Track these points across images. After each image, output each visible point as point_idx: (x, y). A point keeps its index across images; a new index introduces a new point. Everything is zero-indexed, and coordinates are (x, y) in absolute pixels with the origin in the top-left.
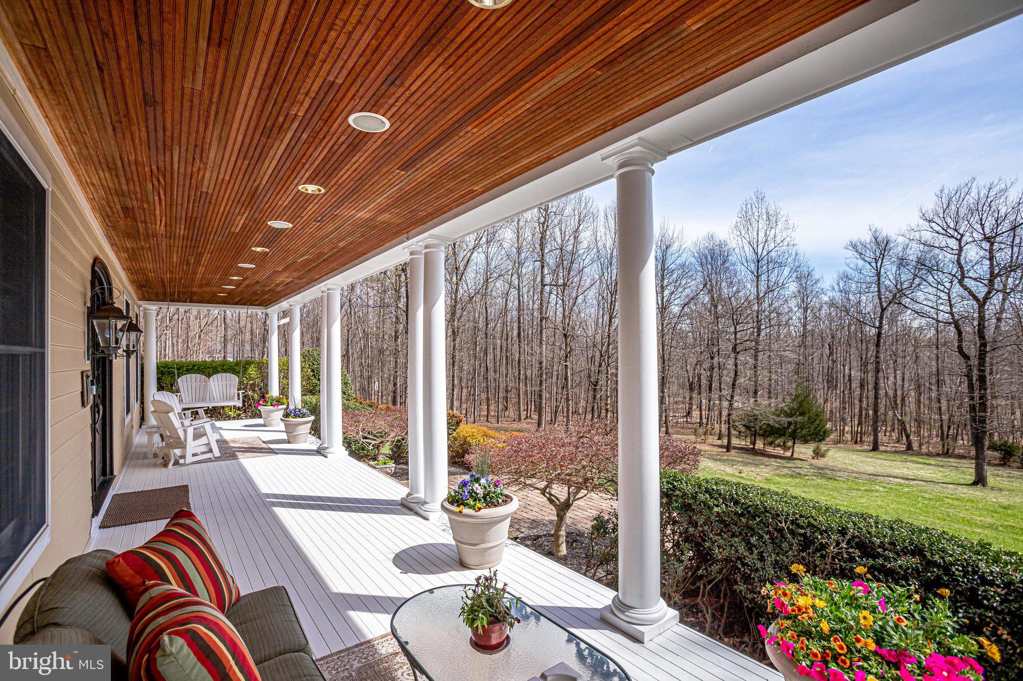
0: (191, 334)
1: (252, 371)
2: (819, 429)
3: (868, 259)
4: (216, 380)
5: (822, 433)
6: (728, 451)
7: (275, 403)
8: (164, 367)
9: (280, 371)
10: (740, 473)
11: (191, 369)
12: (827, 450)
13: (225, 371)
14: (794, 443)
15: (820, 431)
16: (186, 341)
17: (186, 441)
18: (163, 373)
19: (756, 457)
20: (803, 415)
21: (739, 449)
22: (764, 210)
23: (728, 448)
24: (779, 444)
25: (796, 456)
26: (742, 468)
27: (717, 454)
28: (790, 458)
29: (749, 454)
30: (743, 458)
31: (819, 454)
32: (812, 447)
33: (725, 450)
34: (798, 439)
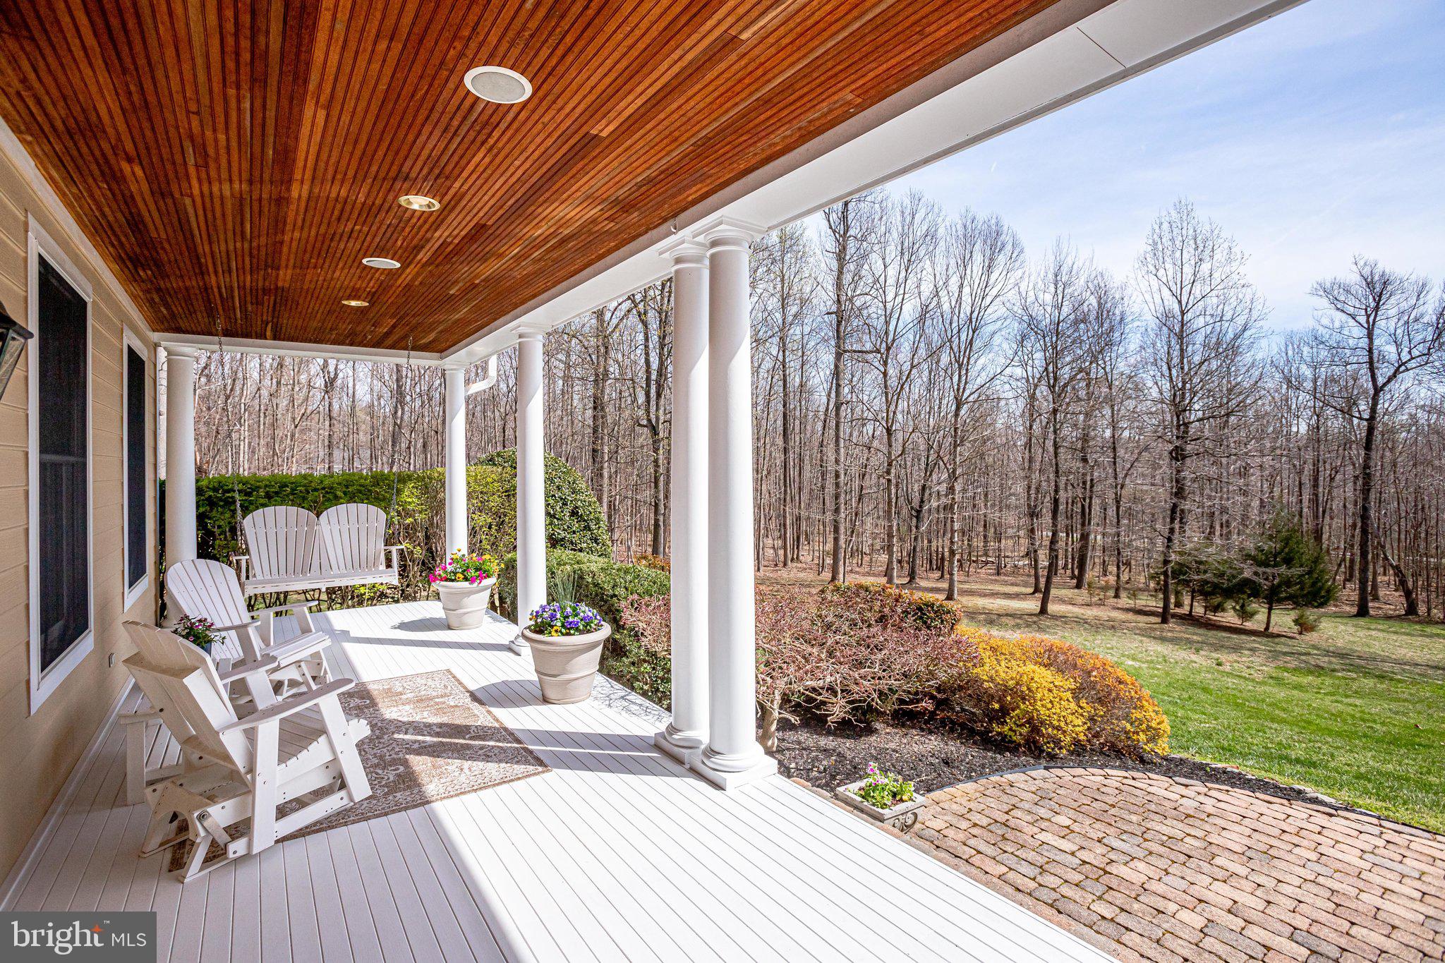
0: (279, 433)
1: (410, 496)
2: (1320, 584)
4: (334, 520)
5: (1323, 593)
6: (1164, 621)
7: (473, 573)
8: (215, 490)
9: (470, 496)
10: (1219, 664)
11: (277, 493)
12: (1318, 620)
13: (352, 498)
14: (1270, 609)
15: (1321, 588)
16: (271, 446)
17: (251, 769)
18: (211, 503)
19: (1215, 632)
20: (1288, 561)
21: (1174, 616)
22: (1191, 232)
23: (1165, 616)
24: (1234, 608)
25: (1272, 630)
26: (1215, 655)
27: (1150, 628)
28: (1266, 633)
29: (1192, 625)
30: (1196, 634)
31: (1304, 626)
32: (1294, 615)
33: (1159, 620)
34: (1280, 601)
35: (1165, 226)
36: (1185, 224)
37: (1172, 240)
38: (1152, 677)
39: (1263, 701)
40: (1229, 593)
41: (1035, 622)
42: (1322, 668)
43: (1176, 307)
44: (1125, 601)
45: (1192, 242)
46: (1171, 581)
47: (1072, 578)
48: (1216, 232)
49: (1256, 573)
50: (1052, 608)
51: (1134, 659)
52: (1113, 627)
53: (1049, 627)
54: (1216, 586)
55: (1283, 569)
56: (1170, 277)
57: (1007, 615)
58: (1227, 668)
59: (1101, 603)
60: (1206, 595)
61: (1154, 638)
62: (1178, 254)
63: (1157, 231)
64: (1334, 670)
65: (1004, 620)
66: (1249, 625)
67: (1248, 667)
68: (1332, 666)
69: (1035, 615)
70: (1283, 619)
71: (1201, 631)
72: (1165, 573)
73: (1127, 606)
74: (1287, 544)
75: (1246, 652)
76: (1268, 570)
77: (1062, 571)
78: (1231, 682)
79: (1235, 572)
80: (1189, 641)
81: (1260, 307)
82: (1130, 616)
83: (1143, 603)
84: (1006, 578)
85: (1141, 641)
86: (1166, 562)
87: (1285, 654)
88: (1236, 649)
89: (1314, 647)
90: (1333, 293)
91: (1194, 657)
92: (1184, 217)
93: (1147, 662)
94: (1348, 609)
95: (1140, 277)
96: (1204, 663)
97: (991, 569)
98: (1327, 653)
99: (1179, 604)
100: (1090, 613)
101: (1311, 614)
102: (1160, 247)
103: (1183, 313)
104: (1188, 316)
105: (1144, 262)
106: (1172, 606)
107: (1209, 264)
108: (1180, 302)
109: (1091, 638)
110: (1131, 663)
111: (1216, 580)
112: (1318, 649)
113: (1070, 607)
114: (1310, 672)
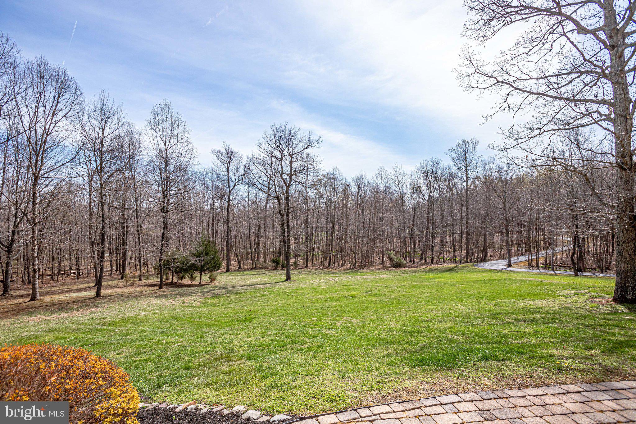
2: (217, 262)
3: (223, 161)
5: (217, 265)
6: (161, 288)
10: (184, 303)
12: (216, 276)
14: (201, 275)
19: (182, 289)
20: (207, 254)
21: (165, 284)
22: (170, 115)
23: (161, 286)
24: (188, 276)
25: (203, 283)
26: (182, 299)
27: (154, 292)
28: (200, 285)
29: (173, 287)
30: (174, 291)
31: (212, 279)
32: (209, 275)
33: (158, 287)
34: (204, 271)
35: (159, 109)
36: (167, 111)
37: (162, 116)
38: (154, 318)
39: (202, 316)
40: (186, 271)
41: (92, 303)
42: (219, 295)
43: (163, 146)
44: (144, 282)
45: (170, 119)
46: (163, 269)
47: (120, 275)
48: (179, 117)
49: (196, 261)
50: (103, 292)
51: (145, 311)
52: (136, 296)
53: (100, 303)
54: (181, 268)
55: (205, 258)
56: (161, 133)
57: (74, 302)
58: (187, 304)
59: (132, 285)
60: (178, 273)
61: (156, 297)
62: (164, 123)
63: (156, 111)
64: (223, 295)
65: (72, 305)
66: (194, 282)
67: (195, 301)
68: (222, 293)
69: (93, 298)
70: (206, 278)
71: (176, 289)
72: (160, 266)
73: (145, 284)
74: (206, 247)
75: (194, 295)
76: (200, 259)
77: (115, 272)
78: (188, 310)
79: (188, 261)
80: (171, 295)
81: (195, 152)
82: (146, 288)
83: (152, 281)
84: (82, 280)
85: (150, 300)
86: (160, 260)
87: (207, 292)
88: (190, 294)
89: (216, 287)
90: (217, 153)
91: (173, 302)
92: (167, 108)
93: (152, 311)
94: (223, 270)
95: (148, 129)
96: (178, 304)
97: (73, 276)
98: (220, 288)
99: (167, 279)
100: (125, 291)
101: (214, 273)
102: (157, 118)
103: (166, 150)
104: (169, 152)
105: (150, 123)
106: (164, 280)
107: (177, 131)
108: (165, 145)
109: (124, 304)
110: (143, 313)
111: (181, 266)
112: (217, 287)
113: (115, 290)
114: (216, 297)
